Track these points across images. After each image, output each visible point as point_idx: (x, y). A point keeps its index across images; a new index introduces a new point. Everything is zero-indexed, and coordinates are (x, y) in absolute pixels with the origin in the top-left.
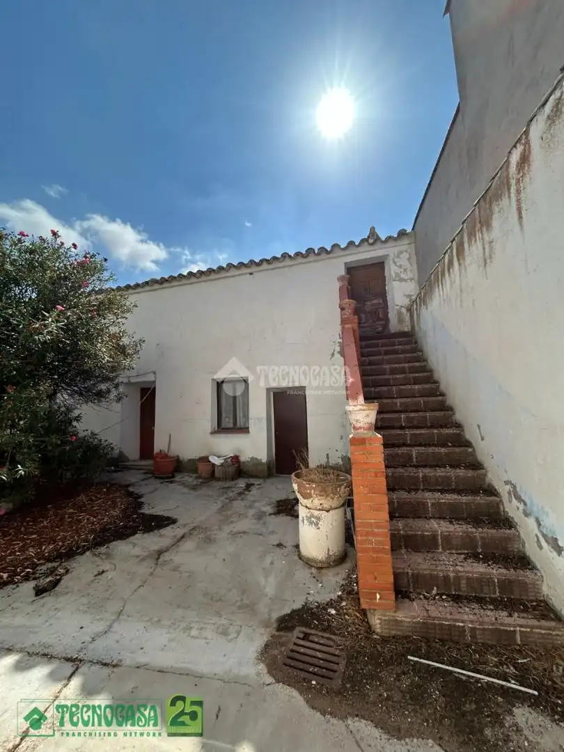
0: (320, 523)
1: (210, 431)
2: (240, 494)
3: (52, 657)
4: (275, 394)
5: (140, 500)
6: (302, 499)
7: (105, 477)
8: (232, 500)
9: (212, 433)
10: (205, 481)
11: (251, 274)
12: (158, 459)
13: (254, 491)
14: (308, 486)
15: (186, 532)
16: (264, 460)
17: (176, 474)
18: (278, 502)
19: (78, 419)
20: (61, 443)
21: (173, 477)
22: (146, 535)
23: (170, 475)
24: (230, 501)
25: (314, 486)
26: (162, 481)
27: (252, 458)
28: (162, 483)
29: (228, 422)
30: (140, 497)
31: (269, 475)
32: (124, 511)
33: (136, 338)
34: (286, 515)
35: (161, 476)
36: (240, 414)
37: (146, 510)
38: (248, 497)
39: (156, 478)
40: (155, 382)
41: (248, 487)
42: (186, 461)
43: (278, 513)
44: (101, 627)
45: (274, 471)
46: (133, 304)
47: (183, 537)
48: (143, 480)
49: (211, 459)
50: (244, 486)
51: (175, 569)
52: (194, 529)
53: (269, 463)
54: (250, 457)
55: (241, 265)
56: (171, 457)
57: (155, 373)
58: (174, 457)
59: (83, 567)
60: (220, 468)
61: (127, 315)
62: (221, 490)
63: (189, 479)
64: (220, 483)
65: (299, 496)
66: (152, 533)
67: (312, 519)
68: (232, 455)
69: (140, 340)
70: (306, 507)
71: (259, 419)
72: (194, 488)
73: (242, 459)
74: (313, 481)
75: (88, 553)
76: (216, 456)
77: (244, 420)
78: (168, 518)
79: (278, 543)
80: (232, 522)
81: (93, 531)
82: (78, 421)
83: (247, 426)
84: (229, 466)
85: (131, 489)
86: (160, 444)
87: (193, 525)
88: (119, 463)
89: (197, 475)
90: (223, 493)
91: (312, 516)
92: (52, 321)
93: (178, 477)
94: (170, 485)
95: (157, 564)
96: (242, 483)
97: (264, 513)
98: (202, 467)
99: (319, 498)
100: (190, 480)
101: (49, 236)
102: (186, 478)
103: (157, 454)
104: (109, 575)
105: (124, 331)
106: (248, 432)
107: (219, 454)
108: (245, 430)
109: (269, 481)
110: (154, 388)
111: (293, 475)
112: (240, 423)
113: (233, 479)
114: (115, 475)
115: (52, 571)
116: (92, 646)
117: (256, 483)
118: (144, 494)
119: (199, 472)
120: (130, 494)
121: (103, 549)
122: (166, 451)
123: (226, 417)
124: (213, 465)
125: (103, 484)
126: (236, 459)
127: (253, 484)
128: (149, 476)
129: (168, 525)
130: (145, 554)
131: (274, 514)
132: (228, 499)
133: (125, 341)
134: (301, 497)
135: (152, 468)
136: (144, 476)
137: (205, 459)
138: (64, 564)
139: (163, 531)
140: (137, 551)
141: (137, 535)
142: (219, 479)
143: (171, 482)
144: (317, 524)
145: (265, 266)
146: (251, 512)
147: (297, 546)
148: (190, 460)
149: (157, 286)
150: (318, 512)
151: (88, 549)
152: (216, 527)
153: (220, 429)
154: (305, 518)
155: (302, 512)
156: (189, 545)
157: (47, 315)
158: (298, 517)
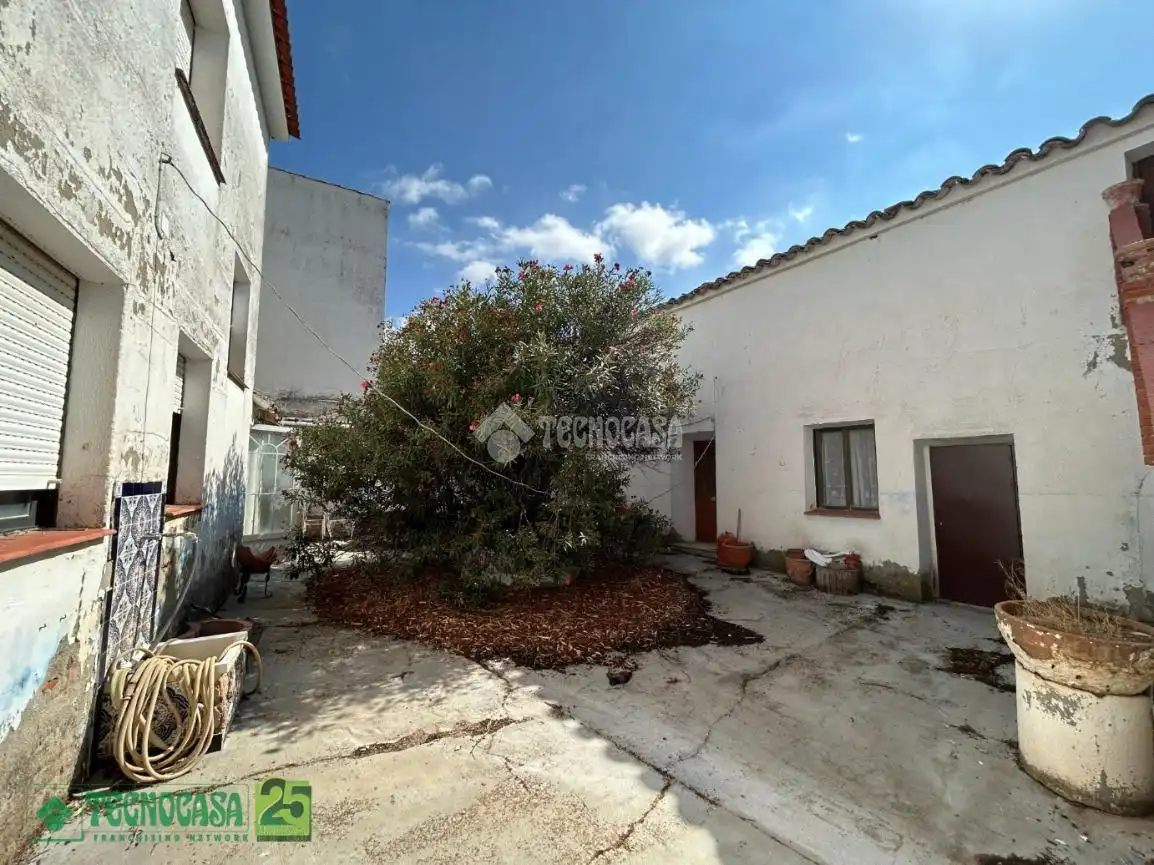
0: (1077, 715)
1: (804, 510)
2: (868, 620)
3: (639, 759)
4: (933, 450)
5: (705, 598)
6: (1026, 657)
7: (658, 560)
8: (854, 627)
9: (807, 513)
10: (799, 587)
11: (872, 237)
12: (724, 544)
13: (896, 620)
14: (1041, 634)
15: (780, 658)
16: (914, 568)
17: (751, 570)
18: (955, 651)
19: (626, 482)
20: (617, 512)
21: (748, 573)
22: (721, 648)
23: (744, 570)
24: (850, 628)
25: (1058, 636)
26: (733, 577)
27: (887, 563)
28: (732, 579)
29: (836, 497)
30: (706, 593)
31: (926, 598)
32: (687, 608)
33: (691, 374)
34: (977, 679)
35: (729, 569)
36: (858, 484)
37: (714, 613)
38: (884, 628)
39: (724, 571)
40: (714, 432)
41: (882, 611)
42: (766, 552)
43: (956, 670)
44: (686, 747)
45: (936, 593)
46: (688, 327)
47: (777, 664)
48: (705, 571)
49: (808, 553)
50: (873, 607)
51: (773, 708)
52: (793, 657)
53: (924, 577)
54: (884, 560)
55: (854, 226)
56: (741, 544)
57: (713, 420)
58: (746, 544)
59: (652, 666)
60: (824, 571)
61: (680, 343)
62: (831, 608)
63: (776, 581)
64: (828, 596)
65: (1015, 649)
66: (728, 648)
67: (1054, 701)
68: (847, 553)
69: (697, 376)
70: (1036, 674)
71: (902, 496)
72: (784, 595)
73: (867, 561)
74: (1054, 628)
75: (654, 652)
76: (817, 551)
77: (867, 495)
78: (751, 633)
79: (963, 724)
80: (860, 664)
81: (655, 626)
82: (625, 484)
83: (874, 505)
84: (840, 570)
85: (691, 580)
86: (725, 523)
87: (790, 652)
88: (671, 542)
89: (785, 576)
90: (835, 613)
91: (1052, 694)
92: (605, 366)
93: (755, 575)
94: (746, 584)
95: (744, 692)
96: (869, 603)
97: (926, 664)
98: (793, 565)
99: (1073, 663)
100: (774, 582)
101: (592, 262)
102: (769, 578)
103: (722, 536)
104: (684, 686)
105: (675, 365)
106: (877, 516)
107: (822, 548)
108: (872, 512)
109: (925, 608)
110: (714, 442)
111: (998, 606)
112: (860, 498)
113: (850, 593)
114: (668, 558)
115: (620, 662)
116: (679, 765)
117: (897, 607)
118: (709, 591)
119: (789, 572)
120: (692, 588)
121: (670, 652)
122: (735, 534)
123: (833, 489)
124: (813, 566)
125: (656, 568)
126: (854, 560)
127: (892, 609)
128: (713, 566)
129: (751, 642)
130: (725, 673)
131: (948, 670)
132: (846, 623)
133: (678, 379)
134: (1023, 654)
135: (716, 556)
136: (705, 566)
137: (798, 553)
138: (631, 657)
139: (745, 648)
140: (713, 666)
141: (709, 646)
142: (824, 589)
143: (747, 581)
144: (1066, 714)
145: (904, 215)
146: (895, 656)
147: (1014, 745)
148: (772, 551)
149: (711, 293)
150: (1070, 692)
151: (655, 647)
152: (831, 664)
153: (822, 506)
154: (1033, 695)
155: (1024, 682)
156: (787, 679)
157: (600, 358)
158: (1012, 689)
